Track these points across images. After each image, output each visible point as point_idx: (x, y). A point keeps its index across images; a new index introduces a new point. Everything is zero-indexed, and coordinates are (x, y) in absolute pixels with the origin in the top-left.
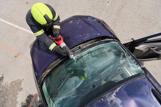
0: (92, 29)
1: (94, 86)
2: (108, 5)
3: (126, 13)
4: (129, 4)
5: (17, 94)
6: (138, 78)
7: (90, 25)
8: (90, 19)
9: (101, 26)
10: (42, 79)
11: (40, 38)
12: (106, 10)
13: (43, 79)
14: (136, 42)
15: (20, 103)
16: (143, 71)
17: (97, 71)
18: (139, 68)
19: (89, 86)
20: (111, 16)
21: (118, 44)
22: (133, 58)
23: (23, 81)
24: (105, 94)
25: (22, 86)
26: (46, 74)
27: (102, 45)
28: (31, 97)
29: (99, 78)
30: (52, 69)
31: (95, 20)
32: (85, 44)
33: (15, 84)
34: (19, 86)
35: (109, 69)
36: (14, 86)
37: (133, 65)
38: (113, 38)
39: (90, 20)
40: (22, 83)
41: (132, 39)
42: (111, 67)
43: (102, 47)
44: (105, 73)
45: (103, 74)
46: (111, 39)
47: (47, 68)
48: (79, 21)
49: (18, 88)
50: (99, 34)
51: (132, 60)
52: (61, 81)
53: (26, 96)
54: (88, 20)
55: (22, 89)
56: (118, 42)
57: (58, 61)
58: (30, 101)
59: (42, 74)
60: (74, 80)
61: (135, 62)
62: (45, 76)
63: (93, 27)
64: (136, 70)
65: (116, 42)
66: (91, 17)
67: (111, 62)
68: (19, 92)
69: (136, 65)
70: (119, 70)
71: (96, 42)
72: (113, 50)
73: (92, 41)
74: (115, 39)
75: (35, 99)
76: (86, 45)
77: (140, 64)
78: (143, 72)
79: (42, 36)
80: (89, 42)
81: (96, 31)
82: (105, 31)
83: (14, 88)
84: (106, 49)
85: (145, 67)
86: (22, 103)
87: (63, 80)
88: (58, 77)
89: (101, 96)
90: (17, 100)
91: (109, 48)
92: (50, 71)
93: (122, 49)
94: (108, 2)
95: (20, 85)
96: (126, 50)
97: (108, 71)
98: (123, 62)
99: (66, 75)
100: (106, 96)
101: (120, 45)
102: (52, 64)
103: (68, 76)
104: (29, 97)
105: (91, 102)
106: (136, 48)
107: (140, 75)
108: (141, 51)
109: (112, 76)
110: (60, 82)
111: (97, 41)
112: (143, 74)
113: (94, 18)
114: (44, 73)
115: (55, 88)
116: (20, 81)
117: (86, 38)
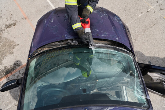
0: (113, 30)
1: (84, 90)
2: (140, 15)
3: (154, 32)
4: (161, 25)
5: (6, 56)
6: (137, 108)
7: (113, 24)
8: (116, 18)
9: (124, 32)
10: (35, 53)
11: (70, 9)
12: (135, 19)
13: (37, 54)
14: (153, 67)
15: (4, 65)
16: (146, 103)
17: (96, 75)
18: (144, 98)
19: (79, 86)
20: (137, 28)
21: (133, 59)
22: (142, 83)
23: (18, 46)
24: (92, 106)
25: (14, 51)
26: (43, 51)
27: (114, 52)
28: (17, 65)
29: (93, 83)
30: (50, 48)
31: (121, 22)
32: (97, 41)
33: (9, 45)
34: (11, 49)
35: (109, 80)
36: (7, 46)
37: (139, 90)
38: (130, 51)
39: (116, 20)
40: (16, 47)
41: (150, 62)
42: (112, 79)
43: (114, 53)
44: (102, 82)
45: (100, 82)
46: (127, 50)
47: (46, 45)
48: (105, 15)
49: (10, 50)
50: (117, 39)
51: (140, 84)
52: (55, 65)
53: (13, 63)
54: (114, 19)
55: (13, 53)
56: (134, 57)
57: (61, 45)
58: (14, 69)
59: (38, 49)
60: (68, 71)
61: (142, 88)
62: (40, 52)
63: (115, 28)
64: (139, 98)
65: (131, 56)
66: (118, 17)
67: (115, 75)
68: (8, 55)
69: (142, 92)
70: (118, 86)
71: (110, 45)
72: (123, 63)
73: (107, 42)
74: (132, 52)
75: (19, 70)
76: (98, 43)
77: (147, 93)
78: (146, 105)
79: (73, 8)
80: (103, 42)
81: (117, 34)
82: (126, 39)
83: (5, 48)
84: (117, 58)
85: (150, 100)
86: (6, 66)
87: (56, 65)
88: (53, 60)
89: (87, 105)
90: (3, 61)
91: (120, 59)
92: (48, 50)
93: (135, 67)
94: (142, 13)
95: (13, 48)
96: (139, 70)
97: (106, 81)
98: (127, 81)
99: (62, 62)
100: (92, 108)
101: (134, 62)
102: (54, 44)
103: (63, 64)
104: (16, 64)
105: (73, 106)
106: (149, 73)
107: (141, 106)
108: (152, 79)
109: (107, 88)
110: (53, 66)
111: (112, 45)
112: (145, 107)
113: (120, 20)
114: (40, 49)
115: (46, 68)
116: (14, 45)
117: (102, 36)
